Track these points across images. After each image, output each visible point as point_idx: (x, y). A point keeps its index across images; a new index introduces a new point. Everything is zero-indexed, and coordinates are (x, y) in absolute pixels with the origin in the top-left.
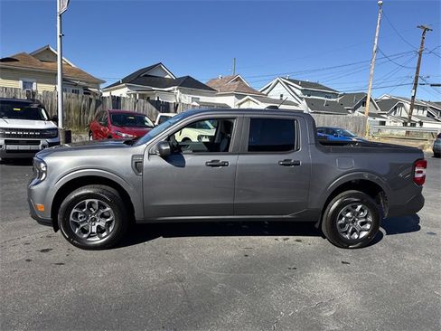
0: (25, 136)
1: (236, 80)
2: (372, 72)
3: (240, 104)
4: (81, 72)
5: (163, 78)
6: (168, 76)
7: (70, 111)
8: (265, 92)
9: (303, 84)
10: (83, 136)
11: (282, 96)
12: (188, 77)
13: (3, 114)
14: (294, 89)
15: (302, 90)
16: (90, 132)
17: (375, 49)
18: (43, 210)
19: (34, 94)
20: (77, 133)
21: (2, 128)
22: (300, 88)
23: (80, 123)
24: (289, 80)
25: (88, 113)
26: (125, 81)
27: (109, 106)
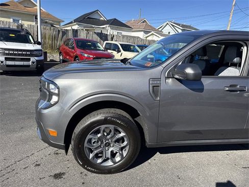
0: (19, 55)
1: (143, 22)
2: (231, 18)
3: (146, 37)
4: (48, 14)
5: (99, 20)
6: (102, 19)
7: (45, 38)
8: (160, 30)
9: (183, 26)
10: (55, 55)
11: (169, 33)
12: (115, 19)
13: (2, 38)
14: (177, 29)
15: (182, 30)
16: (60, 53)
17: (234, 4)
18: (55, 135)
19: (22, 26)
20: (50, 53)
21: (2, 48)
22: (181, 28)
23: (52, 47)
24: (174, 23)
25: (57, 40)
26: (75, 21)
27: (70, 35)
